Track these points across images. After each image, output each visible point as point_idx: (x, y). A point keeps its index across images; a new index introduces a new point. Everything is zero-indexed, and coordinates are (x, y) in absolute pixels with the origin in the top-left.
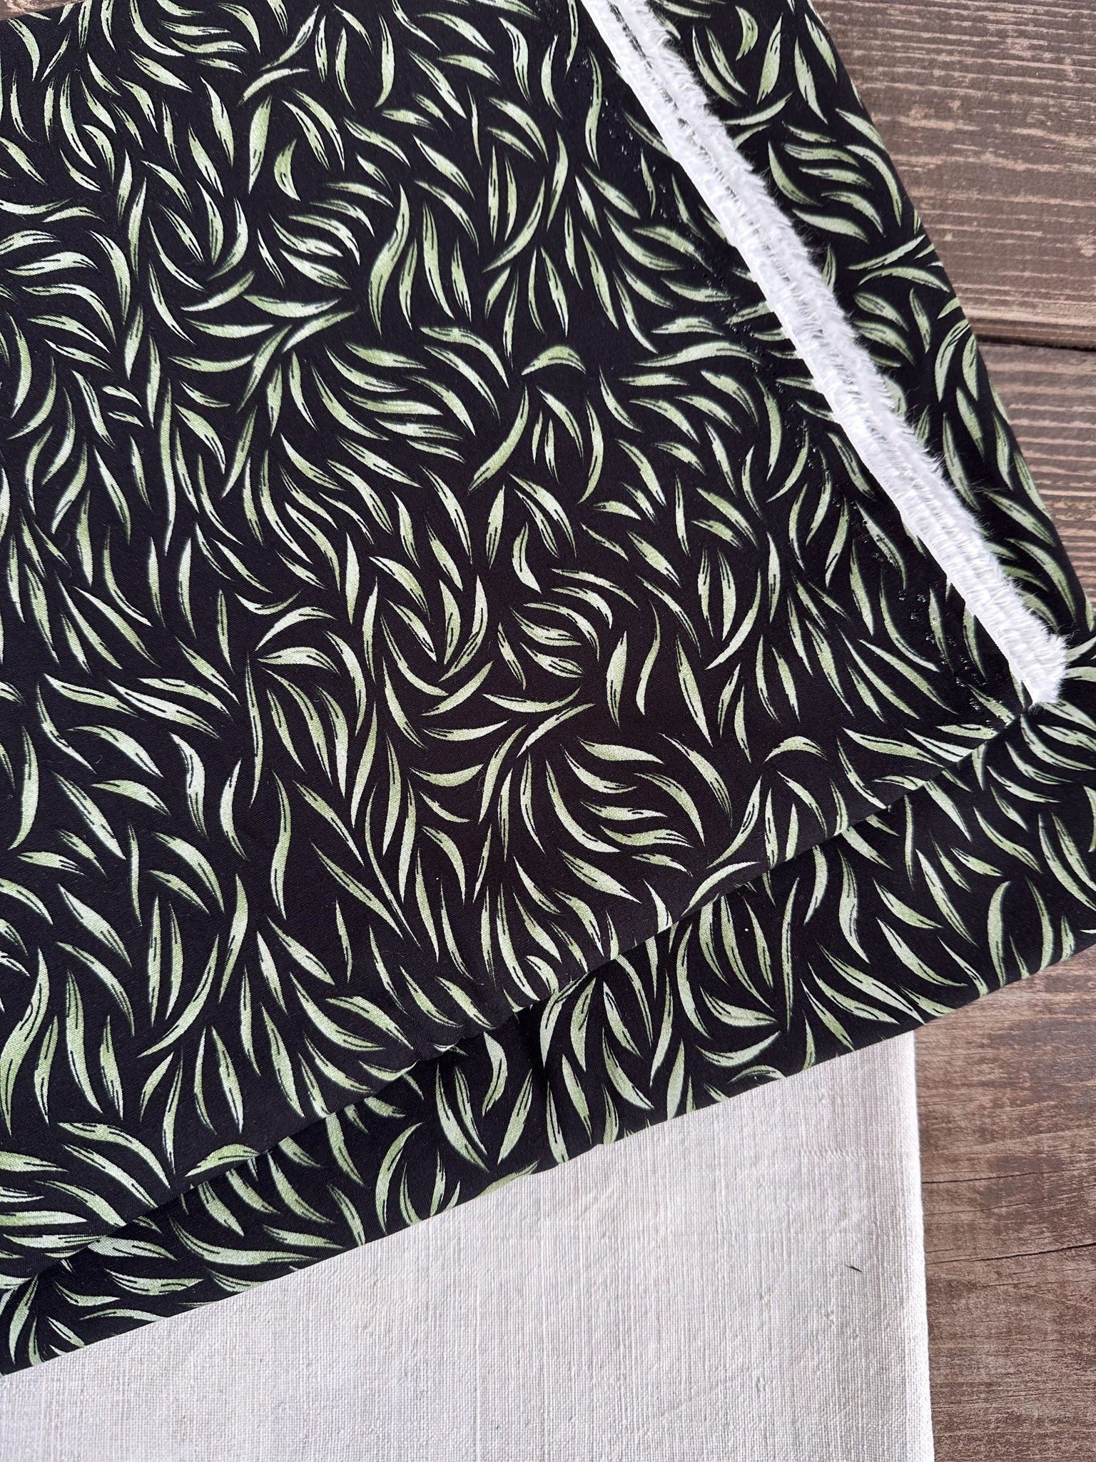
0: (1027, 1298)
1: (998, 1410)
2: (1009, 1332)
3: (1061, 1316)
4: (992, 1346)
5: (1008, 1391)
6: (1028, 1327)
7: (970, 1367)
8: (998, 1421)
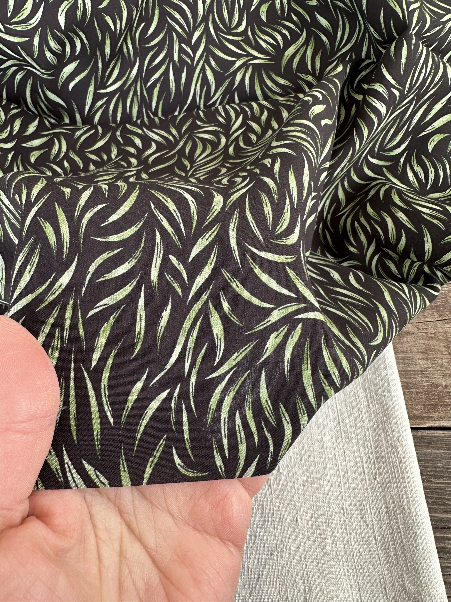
0: (432, 338)
1: (427, 381)
2: (426, 350)
3: (447, 345)
4: (421, 356)
5: (430, 374)
6: (434, 349)
7: (412, 364)
8: (428, 386)
